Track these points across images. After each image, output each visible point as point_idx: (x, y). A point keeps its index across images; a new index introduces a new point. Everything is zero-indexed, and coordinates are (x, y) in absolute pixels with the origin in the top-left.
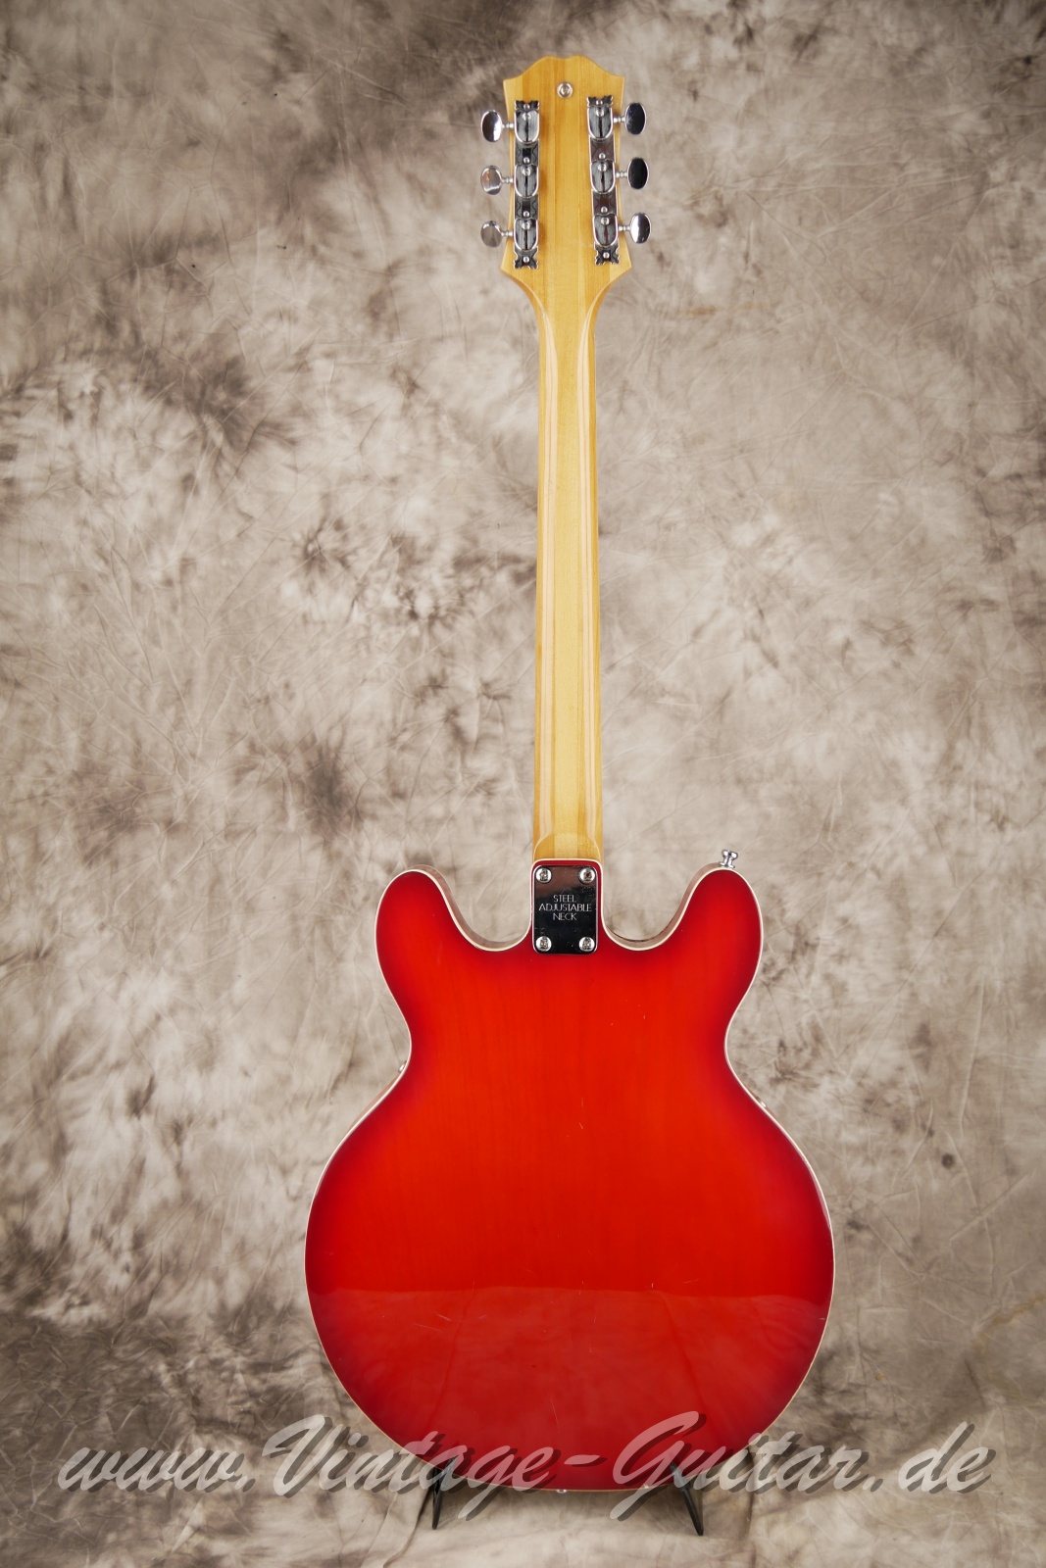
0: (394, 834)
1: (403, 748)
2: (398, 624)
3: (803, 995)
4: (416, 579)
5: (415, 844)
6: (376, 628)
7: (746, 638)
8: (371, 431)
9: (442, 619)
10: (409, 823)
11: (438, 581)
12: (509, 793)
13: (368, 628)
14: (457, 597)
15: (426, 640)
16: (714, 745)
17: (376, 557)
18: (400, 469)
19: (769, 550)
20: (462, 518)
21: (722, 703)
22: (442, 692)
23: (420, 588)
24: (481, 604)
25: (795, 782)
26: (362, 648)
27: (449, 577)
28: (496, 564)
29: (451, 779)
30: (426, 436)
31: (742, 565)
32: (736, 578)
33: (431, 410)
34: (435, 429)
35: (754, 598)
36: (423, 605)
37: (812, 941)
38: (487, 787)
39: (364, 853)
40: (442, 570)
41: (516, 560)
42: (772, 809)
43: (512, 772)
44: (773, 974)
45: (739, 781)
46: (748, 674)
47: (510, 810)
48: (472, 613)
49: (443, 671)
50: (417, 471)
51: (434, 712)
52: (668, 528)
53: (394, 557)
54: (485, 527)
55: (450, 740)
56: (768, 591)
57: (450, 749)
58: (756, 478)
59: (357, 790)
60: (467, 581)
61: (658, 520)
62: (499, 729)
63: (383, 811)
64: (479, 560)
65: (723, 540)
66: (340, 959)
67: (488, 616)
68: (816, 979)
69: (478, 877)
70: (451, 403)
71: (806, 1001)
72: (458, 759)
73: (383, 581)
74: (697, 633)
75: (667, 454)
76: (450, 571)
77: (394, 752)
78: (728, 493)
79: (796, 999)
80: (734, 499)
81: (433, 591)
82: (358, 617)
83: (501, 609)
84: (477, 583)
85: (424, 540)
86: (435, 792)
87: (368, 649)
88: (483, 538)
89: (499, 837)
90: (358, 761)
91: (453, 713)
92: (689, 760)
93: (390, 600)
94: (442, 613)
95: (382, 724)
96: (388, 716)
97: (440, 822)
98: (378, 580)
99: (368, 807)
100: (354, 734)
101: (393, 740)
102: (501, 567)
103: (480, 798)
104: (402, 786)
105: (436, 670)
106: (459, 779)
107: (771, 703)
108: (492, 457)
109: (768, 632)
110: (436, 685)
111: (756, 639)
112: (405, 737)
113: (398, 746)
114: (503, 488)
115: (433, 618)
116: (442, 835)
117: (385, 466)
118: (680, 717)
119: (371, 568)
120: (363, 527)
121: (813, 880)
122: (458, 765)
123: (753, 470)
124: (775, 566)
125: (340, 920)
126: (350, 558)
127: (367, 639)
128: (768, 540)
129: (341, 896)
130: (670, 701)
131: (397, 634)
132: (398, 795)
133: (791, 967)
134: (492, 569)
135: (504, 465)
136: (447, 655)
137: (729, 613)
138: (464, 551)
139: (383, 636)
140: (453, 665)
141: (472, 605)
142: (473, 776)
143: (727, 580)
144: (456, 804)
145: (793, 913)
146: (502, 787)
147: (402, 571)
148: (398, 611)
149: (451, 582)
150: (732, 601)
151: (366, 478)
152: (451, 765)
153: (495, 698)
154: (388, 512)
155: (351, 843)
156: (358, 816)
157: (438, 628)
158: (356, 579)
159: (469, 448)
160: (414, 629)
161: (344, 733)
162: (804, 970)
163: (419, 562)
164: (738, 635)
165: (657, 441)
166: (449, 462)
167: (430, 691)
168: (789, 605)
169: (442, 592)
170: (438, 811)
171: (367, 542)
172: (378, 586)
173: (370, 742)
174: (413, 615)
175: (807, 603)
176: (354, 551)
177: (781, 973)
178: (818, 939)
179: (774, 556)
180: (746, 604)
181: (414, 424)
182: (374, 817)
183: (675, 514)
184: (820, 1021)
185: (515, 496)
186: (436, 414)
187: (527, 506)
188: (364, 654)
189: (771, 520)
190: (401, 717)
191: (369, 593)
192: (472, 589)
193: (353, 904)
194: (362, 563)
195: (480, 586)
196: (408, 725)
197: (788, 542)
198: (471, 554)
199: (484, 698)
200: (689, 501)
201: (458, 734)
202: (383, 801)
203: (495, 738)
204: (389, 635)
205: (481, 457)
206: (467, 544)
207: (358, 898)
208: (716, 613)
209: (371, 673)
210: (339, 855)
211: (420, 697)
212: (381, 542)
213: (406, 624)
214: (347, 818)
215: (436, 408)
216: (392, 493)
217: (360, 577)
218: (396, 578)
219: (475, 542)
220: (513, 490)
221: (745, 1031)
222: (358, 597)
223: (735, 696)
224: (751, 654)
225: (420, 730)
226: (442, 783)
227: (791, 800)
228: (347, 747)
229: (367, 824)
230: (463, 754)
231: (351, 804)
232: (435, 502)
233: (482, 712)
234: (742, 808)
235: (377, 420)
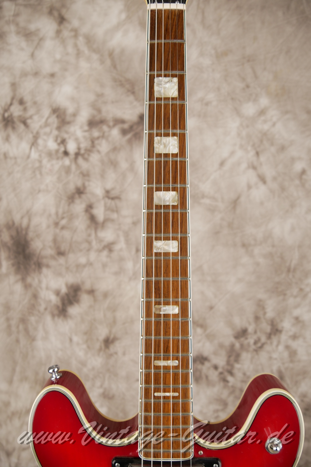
0: (60, 274)
1: (63, 228)
2: (58, 159)
3: (275, 356)
4: (67, 132)
5: (71, 279)
6: (45, 161)
7: (248, 167)
8: (39, 45)
9: (83, 155)
10: (67, 268)
11: (79, 134)
12: (121, 250)
13: (40, 162)
14: (90, 143)
15: (73, 167)
16: (230, 225)
17: (44, 120)
18: (56, 69)
19: (263, 118)
20: (92, 97)
21: (235, 203)
22: (83, 196)
23: (69, 138)
24: (104, 147)
25: (273, 246)
26: (37, 173)
27: (86, 131)
28: (111, 124)
29: (89, 243)
30: (70, 49)
31: (247, 126)
32: (244, 133)
33: (73, 34)
34: (76, 45)
35: (253, 145)
36: (72, 147)
37: (280, 328)
38: (109, 247)
39: (44, 285)
40: (81, 127)
41: (123, 122)
42: (261, 260)
43: (122, 239)
44: (259, 345)
45: (244, 245)
46: (249, 187)
47: (122, 259)
48: (99, 152)
49: (84, 185)
50: (66, 70)
51: (79, 207)
52: (207, 104)
53: (54, 120)
54: (105, 103)
55: (88, 222)
56: (261, 141)
57: (89, 227)
58: (256, 77)
59: (38, 251)
60: (96, 133)
61: (202, 100)
62: (115, 216)
63: (52, 263)
64: (102, 122)
65: (237, 112)
66: (33, 339)
67: (108, 154)
68: (281, 348)
69: (106, 295)
70: (85, 30)
71: (276, 359)
72: (93, 232)
73: (48, 134)
74: (222, 164)
75: (206, 62)
76: (86, 128)
77: (58, 231)
78: (240, 85)
79: (270, 358)
80: (244, 89)
81: (77, 140)
82: (34, 155)
83: (115, 149)
84: (101, 134)
85: (71, 110)
86: (81, 250)
87: (41, 173)
88: (104, 109)
89: (117, 274)
90: (38, 236)
91: (90, 207)
92: (217, 233)
93: (52, 145)
94: (82, 151)
95: (50, 215)
96: (53, 211)
97: (84, 266)
98: (45, 134)
99: (45, 261)
100: (35, 221)
101: (56, 224)
102: (114, 125)
103: (105, 253)
104: (62, 249)
105: (79, 184)
106: (94, 243)
107: (262, 203)
108: (108, 62)
109: (261, 164)
110: (80, 192)
111: (254, 168)
112: (63, 222)
113: (60, 227)
114: (115, 80)
115: (77, 154)
116: (85, 273)
117: (47, 67)
118: (212, 210)
119: (41, 127)
120: (35, 103)
121: (281, 298)
122: (93, 236)
123: (254, 72)
124: (266, 127)
125: (33, 319)
126: (29, 121)
127: (40, 168)
128: (262, 112)
129: (33, 307)
130: (207, 201)
131: (57, 165)
132: (61, 253)
133: (269, 342)
134: (109, 127)
135: (115, 67)
136: (85, 175)
137: (240, 153)
138: (94, 116)
139: (49, 166)
140: (89, 181)
141: (98, 147)
142: (101, 241)
143: (239, 135)
144: (93, 256)
145: (270, 314)
146: (117, 247)
147: (59, 128)
148: (57, 151)
149: (87, 134)
150: (241, 147)
151: (36, 74)
152: (89, 235)
153: (113, 199)
154: (50, 94)
155: (36, 280)
156: (39, 266)
157: (80, 160)
158: (32, 133)
159: (95, 57)
160: (67, 161)
161: (30, 220)
162: (275, 343)
163: (69, 123)
164: (244, 166)
165: (202, 54)
166: (84, 65)
167: (77, 196)
168: (273, 149)
169: (82, 140)
170: (83, 260)
171: (38, 111)
172: (45, 137)
173: (44, 226)
174: (66, 153)
175: (283, 149)
176: (31, 117)
177: (263, 345)
178: (283, 327)
179: (265, 122)
180: (249, 148)
181: (63, 42)
182: (48, 266)
183: (211, 96)
184: (283, 369)
185: (122, 85)
186: (76, 36)
187: (129, 91)
188: (38, 176)
189: (264, 101)
190: (60, 211)
191: (40, 142)
192: (98, 138)
193: (39, 311)
194: (36, 124)
195: (103, 137)
196: (65, 215)
197: (273, 114)
198: (98, 118)
199: (107, 200)
200: (219, 89)
201: (93, 218)
202: (53, 257)
203: (113, 220)
204: (52, 165)
205: (102, 62)
206: (95, 113)
207: (42, 308)
208: (232, 153)
209: (43, 187)
210: (30, 286)
211: (71, 199)
212: (46, 112)
213: (62, 158)
214: (33, 266)
215: (76, 32)
216: (52, 83)
217: (35, 132)
218: (55, 132)
219: (99, 111)
220: (120, 81)
221: (244, 374)
222: (34, 143)
223: (243, 199)
224: (251, 176)
225: (72, 217)
226: (85, 245)
227: (271, 255)
228: (32, 228)
229: (45, 270)
230: (96, 229)
231: (35, 259)
232: (77, 88)
233: (105, 206)
234: (245, 259)
235: (41, 39)
